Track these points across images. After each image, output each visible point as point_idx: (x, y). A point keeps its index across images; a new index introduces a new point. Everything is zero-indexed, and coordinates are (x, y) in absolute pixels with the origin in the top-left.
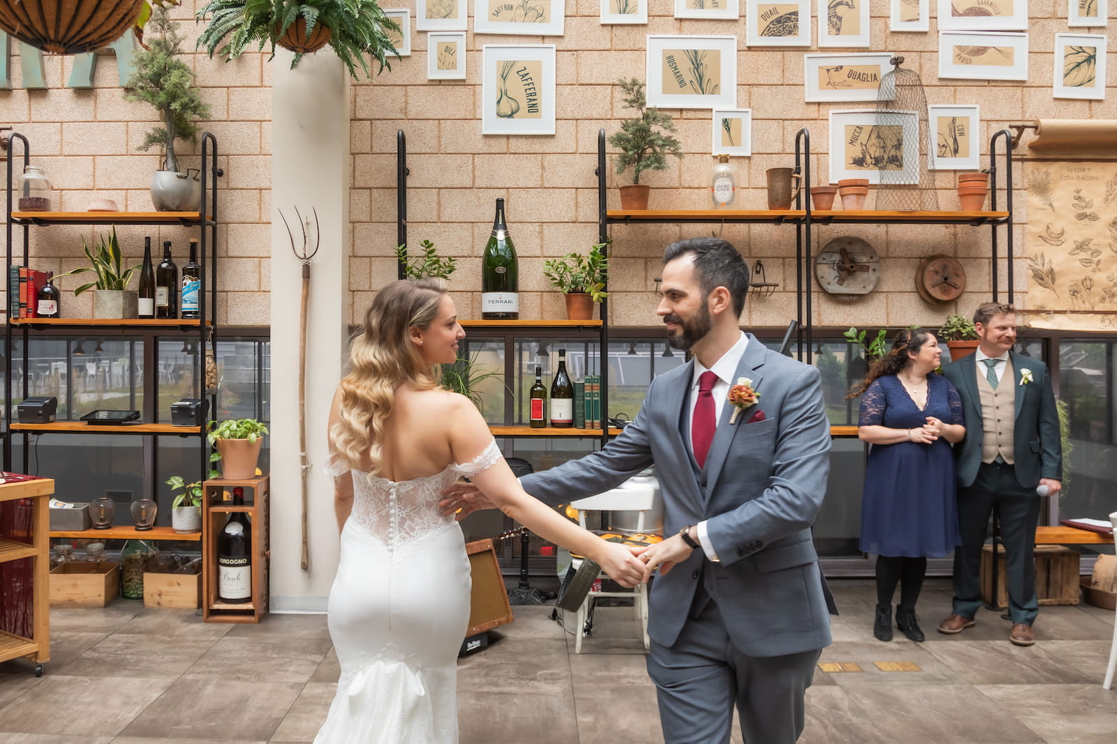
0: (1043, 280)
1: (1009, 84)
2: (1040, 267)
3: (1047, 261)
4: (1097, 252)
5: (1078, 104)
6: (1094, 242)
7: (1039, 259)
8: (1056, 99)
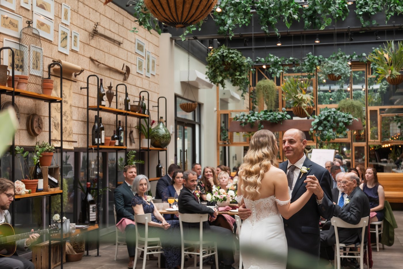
0: (56, 127)
1: (49, 41)
2: (55, 121)
3: (57, 119)
4: (67, 117)
5: (63, 55)
6: (67, 112)
7: (55, 118)
8: (59, 51)
